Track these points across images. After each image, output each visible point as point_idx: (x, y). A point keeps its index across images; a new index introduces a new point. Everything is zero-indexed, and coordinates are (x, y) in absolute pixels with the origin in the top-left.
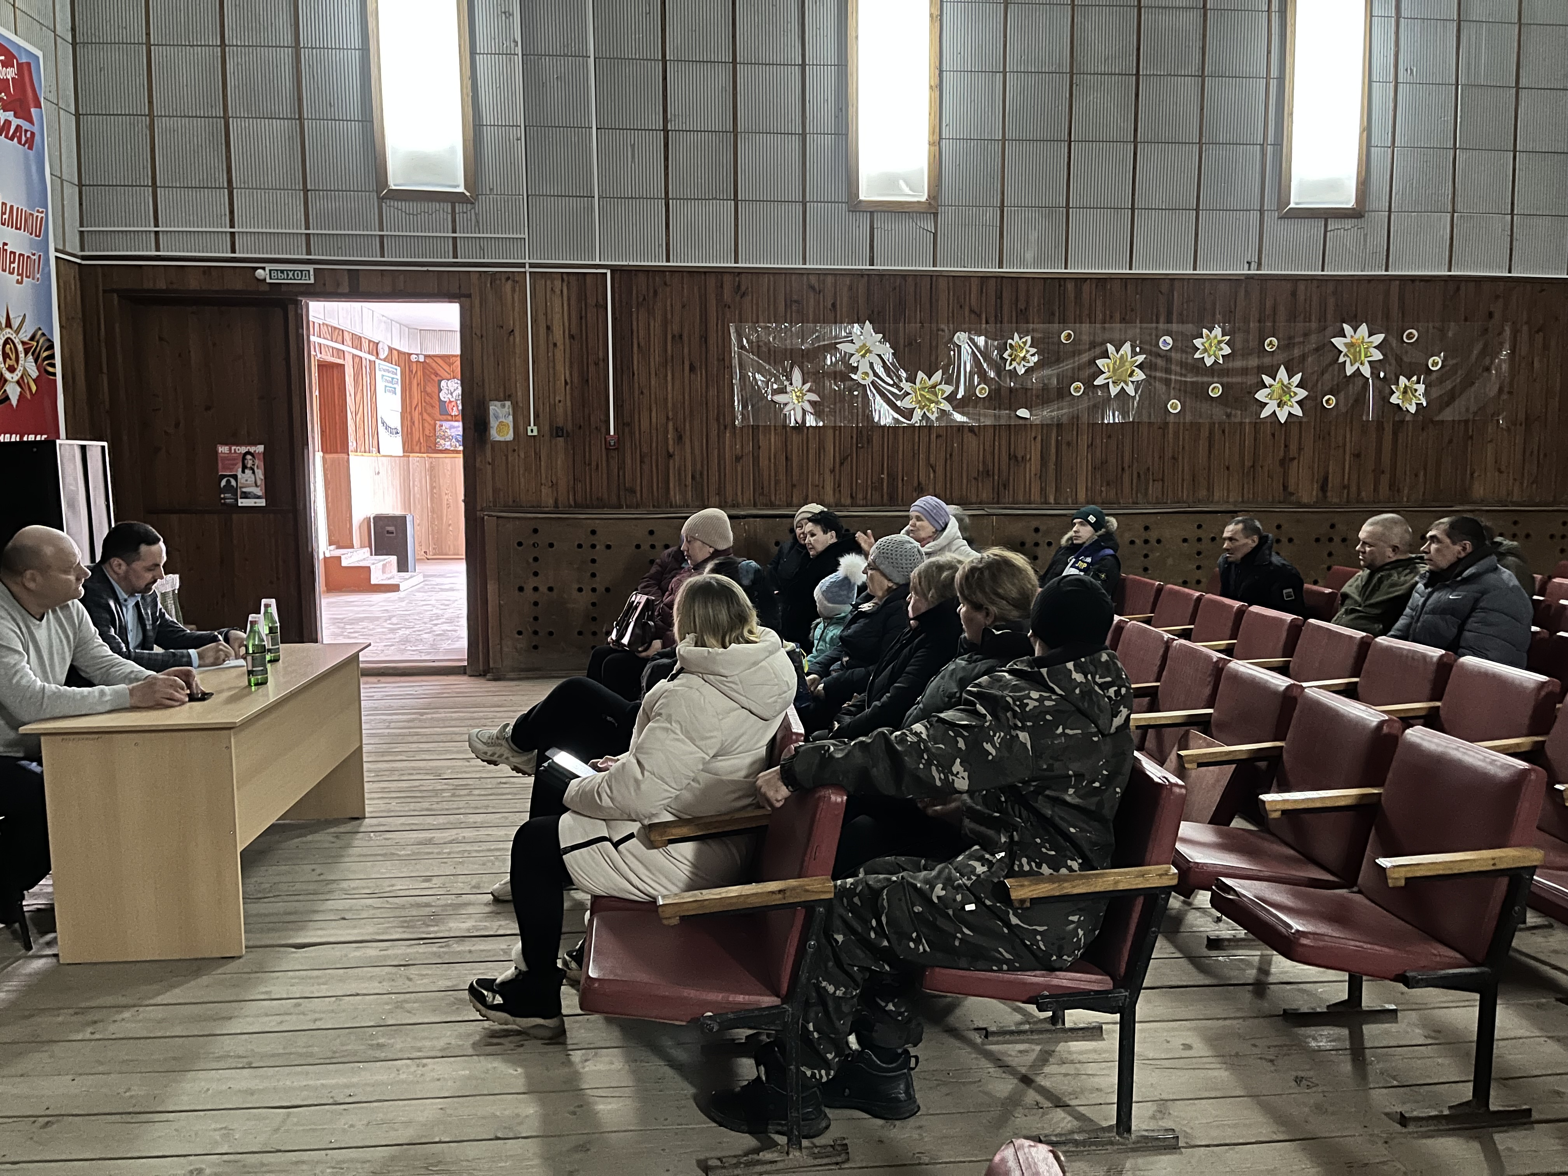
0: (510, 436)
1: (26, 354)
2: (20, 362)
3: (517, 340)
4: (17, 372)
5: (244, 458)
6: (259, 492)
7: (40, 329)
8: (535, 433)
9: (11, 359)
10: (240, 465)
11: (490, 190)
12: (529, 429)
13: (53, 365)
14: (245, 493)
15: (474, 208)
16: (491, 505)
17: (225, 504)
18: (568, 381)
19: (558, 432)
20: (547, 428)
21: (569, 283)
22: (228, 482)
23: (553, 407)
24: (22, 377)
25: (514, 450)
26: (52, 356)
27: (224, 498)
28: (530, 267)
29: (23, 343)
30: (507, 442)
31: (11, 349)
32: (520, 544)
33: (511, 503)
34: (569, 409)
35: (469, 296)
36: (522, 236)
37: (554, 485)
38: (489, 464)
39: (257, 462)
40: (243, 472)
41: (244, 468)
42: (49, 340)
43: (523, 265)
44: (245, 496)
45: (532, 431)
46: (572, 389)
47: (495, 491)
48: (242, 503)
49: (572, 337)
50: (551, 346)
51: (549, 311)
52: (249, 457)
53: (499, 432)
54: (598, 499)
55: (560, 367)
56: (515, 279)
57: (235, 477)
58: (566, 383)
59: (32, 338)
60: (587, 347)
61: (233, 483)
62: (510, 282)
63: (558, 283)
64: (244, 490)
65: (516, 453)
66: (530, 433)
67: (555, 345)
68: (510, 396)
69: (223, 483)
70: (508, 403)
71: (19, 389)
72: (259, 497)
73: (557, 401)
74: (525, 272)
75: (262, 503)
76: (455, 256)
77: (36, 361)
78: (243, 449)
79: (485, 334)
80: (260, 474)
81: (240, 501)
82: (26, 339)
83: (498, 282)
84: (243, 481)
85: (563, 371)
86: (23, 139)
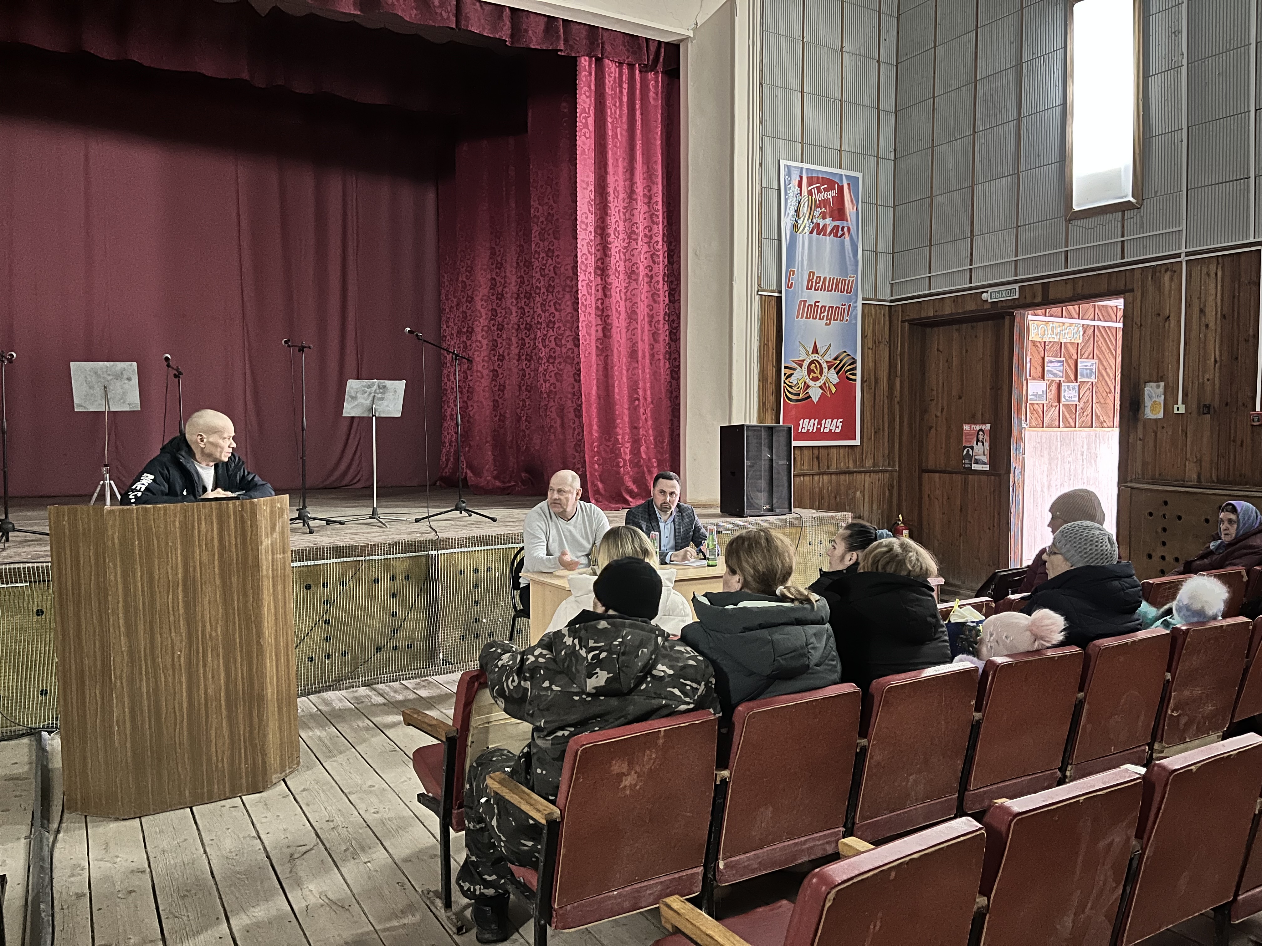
0: (1161, 415)
1: (829, 370)
2: (824, 374)
3: (1172, 325)
4: (820, 380)
5: (978, 434)
6: (985, 459)
7: (845, 352)
8: (1182, 410)
9: (815, 373)
10: (976, 438)
11: (1156, 192)
12: (1176, 406)
13: (855, 374)
14: (976, 459)
15: (1140, 212)
16: (1140, 477)
17: (964, 467)
18: (1218, 359)
19: (1206, 409)
20: (1194, 406)
21: (1223, 264)
22: (968, 451)
23: (1202, 386)
24: (824, 383)
25: (1163, 427)
26: (855, 369)
27: (964, 464)
28: (1186, 256)
29: (827, 362)
30: (1156, 420)
31: (816, 367)
32: (1151, 514)
33: (1157, 476)
34: (1217, 386)
35: (1132, 291)
36: (1180, 228)
37: (1199, 461)
38: (1140, 440)
39: (985, 436)
40: (977, 444)
41: (978, 441)
42: (853, 358)
43: (1179, 255)
44: (977, 462)
45: (1178, 409)
46: (1220, 368)
47: (1145, 464)
48: (975, 467)
49: (1224, 317)
50: (1203, 328)
51: (1203, 296)
52: (981, 433)
53: (1152, 411)
54: (1240, 476)
55: (1211, 346)
56: (1174, 269)
57: (972, 448)
58: (1216, 361)
59: (835, 359)
60: (1238, 325)
61: (971, 452)
62: (1168, 273)
63: (1213, 268)
64: (976, 457)
65: (1164, 431)
66: (1176, 411)
67: (1207, 326)
68: (1162, 377)
69: (965, 452)
70: (1162, 384)
71: (821, 391)
72: (985, 463)
73: (1206, 380)
74: (1181, 262)
75: (987, 467)
76: (1123, 258)
77: (837, 373)
78: (978, 427)
79: (1143, 324)
80: (987, 445)
81: (973, 465)
82: (829, 360)
83: (1158, 274)
84: (977, 451)
85: (1214, 350)
86: (840, 233)
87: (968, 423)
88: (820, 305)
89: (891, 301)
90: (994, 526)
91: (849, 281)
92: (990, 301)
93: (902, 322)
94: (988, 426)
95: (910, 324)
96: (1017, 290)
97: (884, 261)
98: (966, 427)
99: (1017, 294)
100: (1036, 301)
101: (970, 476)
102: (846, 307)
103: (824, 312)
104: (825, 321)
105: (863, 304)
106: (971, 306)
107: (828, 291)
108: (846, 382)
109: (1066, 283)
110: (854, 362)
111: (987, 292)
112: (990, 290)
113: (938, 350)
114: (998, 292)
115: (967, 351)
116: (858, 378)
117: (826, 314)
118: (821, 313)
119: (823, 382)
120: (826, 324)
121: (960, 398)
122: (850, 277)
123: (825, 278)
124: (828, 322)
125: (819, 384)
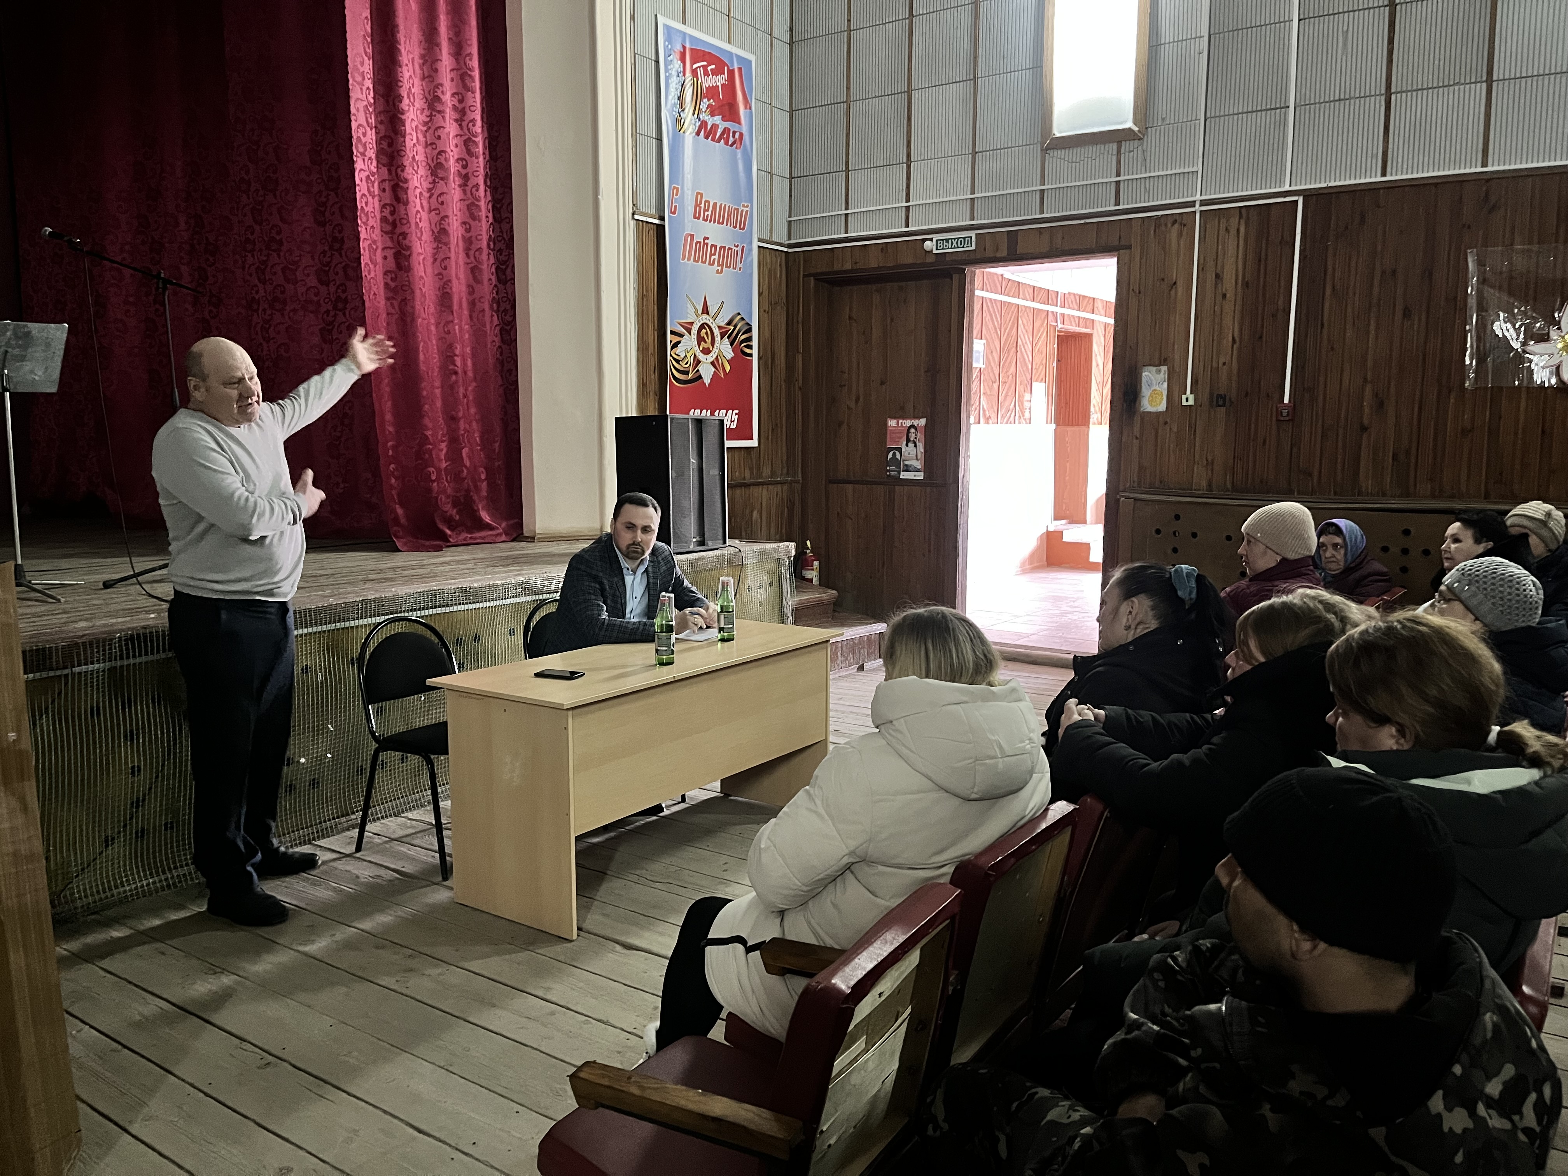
0: (1162, 407)
1: (722, 339)
2: (716, 344)
3: (1179, 294)
4: (712, 354)
5: (908, 432)
6: (918, 465)
7: (739, 314)
8: (1191, 402)
9: (705, 342)
10: (905, 438)
11: (1163, 119)
12: (1184, 397)
13: (750, 347)
14: (907, 465)
15: (1142, 144)
16: (1136, 484)
17: (889, 476)
18: (1237, 339)
19: (1218, 400)
20: (1206, 395)
21: (1248, 218)
22: (894, 454)
23: (1215, 371)
24: (717, 358)
25: (1166, 423)
26: (750, 339)
27: (889, 471)
28: (1201, 205)
29: (720, 327)
30: (1158, 414)
31: (707, 333)
32: (1158, 532)
33: (1157, 484)
34: (1235, 371)
35: (1129, 247)
36: (1195, 169)
37: (1210, 464)
38: (1137, 438)
39: (919, 435)
40: (907, 445)
41: (908, 441)
42: (748, 324)
43: (1192, 204)
44: (907, 469)
45: (1187, 400)
46: (1240, 349)
47: (1141, 469)
48: (904, 475)
49: (1246, 285)
50: (1219, 298)
51: (1220, 257)
52: (913, 430)
53: (1151, 402)
54: (1261, 482)
55: (1228, 321)
56: (1183, 222)
57: (900, 450)
58: (1234, 340)
59: (729, 323)
60: (1264, 295)
61: (898, 456)
62: (1177, 226)
63: (1234, 221)
64: (906, 463)
65: (1167, 427)
66: (1184, 403)
67: (1224, 296)
68: (1165, 360)
69: (890, 456)
70: (1164, 368)
71: (714, 369)
72: (918, 470)
73: (1221, 365)
74: (1195, 212)
75: (920, 476)
76: (1117, 203)
77: (732, 344)
78: (908, 423)
79: (1142, 290)
80: (921, 447)
81: (902, 473)
82: (722, 324)
83: (1163, 228)
84: (906, 454)
85: (1231, 326)
86: (731, 140)
87: (894, 418)
88: (710, 242)
89: (790, 246)
90: (930, 551)
91: (742, 211)
92: (935, 251)
93: (804, 276)
94: (923, 422)
95: (815, 279)
96: (974, 239)
97: (781, 187)
98: (892, 423)
99: (974, 244)
100: (998, 255)
101: (897, 488)
102: (739, 249)
103: (715, 254)
104: (716, 267)
105: (759, 247)
106: (907, 259)
107: (719, 223)
108: (741, 357)
109: (1040, 233)
110: (750, 330)
111: (931, 240)
112: (936, 237)
113: (850, 318)
114: (947, 240)
115: (892, 320)
116: (755, 352)
117: (716, 257)
118: (711, 255)
119: (715, 356)
120: (717, 272)
121: (882, 383)
122: (743, 206)
123: (715, 204)
124: (720, 268)
125: (711, 357)
